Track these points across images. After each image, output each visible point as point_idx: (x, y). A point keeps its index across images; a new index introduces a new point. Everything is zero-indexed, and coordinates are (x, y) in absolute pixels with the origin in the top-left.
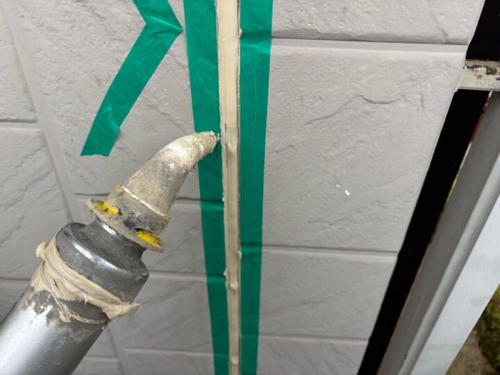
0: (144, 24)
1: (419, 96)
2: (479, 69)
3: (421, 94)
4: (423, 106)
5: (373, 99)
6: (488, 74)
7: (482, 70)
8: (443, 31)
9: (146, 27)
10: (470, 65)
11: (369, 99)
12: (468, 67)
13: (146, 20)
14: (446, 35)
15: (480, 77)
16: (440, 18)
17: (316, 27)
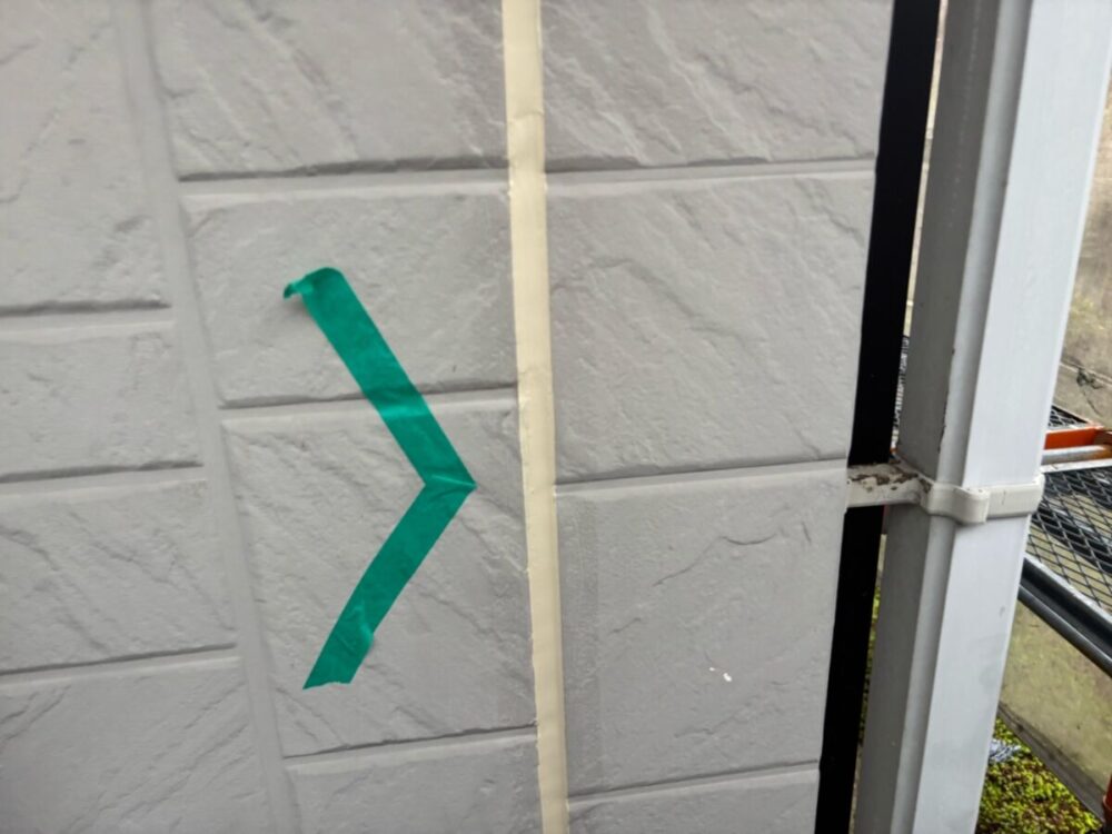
0: (423, 485)
1: (800, 528)
2: (867, 480)
3: (803, 524)
4: (809, 539)
5: (742, 540)
6: (879, 484)
7: (871, 481)
8: (813, 448)
9: (424, 490)
10: (855, 477)
11: (735, 539)
12: (853, 480)
13: (425, 481)
14: (817, 451)
15: (870, 489)
16: (806, 434)
17: (654, 461)
